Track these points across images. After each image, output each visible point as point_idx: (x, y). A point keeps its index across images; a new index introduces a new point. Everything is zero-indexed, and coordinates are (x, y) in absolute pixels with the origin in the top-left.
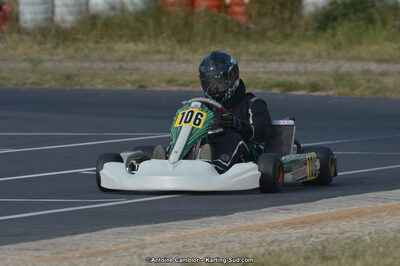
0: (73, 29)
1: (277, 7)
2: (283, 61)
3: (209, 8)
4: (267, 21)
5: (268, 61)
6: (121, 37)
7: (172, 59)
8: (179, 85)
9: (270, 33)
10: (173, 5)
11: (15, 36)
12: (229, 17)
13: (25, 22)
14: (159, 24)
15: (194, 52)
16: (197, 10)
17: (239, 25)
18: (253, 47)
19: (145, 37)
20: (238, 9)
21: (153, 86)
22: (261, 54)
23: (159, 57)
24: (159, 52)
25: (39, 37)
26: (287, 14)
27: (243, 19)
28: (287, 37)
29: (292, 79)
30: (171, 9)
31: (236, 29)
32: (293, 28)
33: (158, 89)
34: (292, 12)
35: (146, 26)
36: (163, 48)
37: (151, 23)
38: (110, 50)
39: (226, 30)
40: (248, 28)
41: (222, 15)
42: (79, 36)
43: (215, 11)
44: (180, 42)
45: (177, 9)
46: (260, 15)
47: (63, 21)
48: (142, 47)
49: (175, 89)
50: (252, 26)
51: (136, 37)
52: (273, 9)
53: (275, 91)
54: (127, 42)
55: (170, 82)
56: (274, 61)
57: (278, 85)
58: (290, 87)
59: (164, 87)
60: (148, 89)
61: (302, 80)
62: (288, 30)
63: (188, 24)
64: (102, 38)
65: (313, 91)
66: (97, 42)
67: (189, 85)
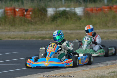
1: (40, 15)
2: (42, 31)
3: (20, 16)
4: (37, 19)
5: (37, 31)
7: (9, 31)
8: (12, 39)
9: (38, 23)
10: (10, 15)
12: (26, 18)
14: (5, 21)
15: (16, 29)
16: (16, 17)
18: (33, 27)
19: (2, 25)
20: (28, 16)
21: (4, 39)
22: (35, 29)
23: (6, 30)
24: (6, 29)
26: (43, 17)
27: (30, 19)
28: (43, 23)
29: (44, 36)
30: (9, 16)
31: (28, 22)
32: (45, 21)
33: (5, 40)
34: (44, 16)
35: (2, 22)
36: (7, 28)
37: (3, 21)
39: (25, 22)
40: (31, 21)
41: (24, 18)
43: (22, 16)
44: (12, 26)
45: (11, 16)
46: (35, 17)
48: (0, 28)
49: (10, 40)
50: (32, 21)
52: (39, 15)
53: (39, 39)
55: (9, 38)
56: (39, 31)
57: (40, 38)
58: (44, 38)
59: (7, 39)
60: (2, 40)
61: (47, 36)
62: (43, 21)
63: (14, 21)
65: (51, 39)
67: (14, 39)
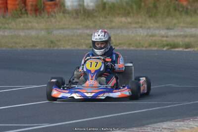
0: (93, 10)
6: (119, 14)
11: (61, 14)
13: (68, 7)
14: (139, 7)
15: (157, 22)
17: (183, 7)
18: (189, 19)
19: (131, 14)
22: (192, 23)
25: (75, 15)
27: (185, 3)
31: (181, 9)
35: (132, 8)
36: (140, 20)
37: (135, 6)
38: (111, 21)
39: (175, 10)
40: (187, 9)
42: (96, 14)
44: (150, 16)
47: (88, 6)
48: (129, 20)
50: (189, 7)
51: (127, 14)
54: (122, 17)
63: (155, 7)
64: (108, 15)
66: (106, 17)
